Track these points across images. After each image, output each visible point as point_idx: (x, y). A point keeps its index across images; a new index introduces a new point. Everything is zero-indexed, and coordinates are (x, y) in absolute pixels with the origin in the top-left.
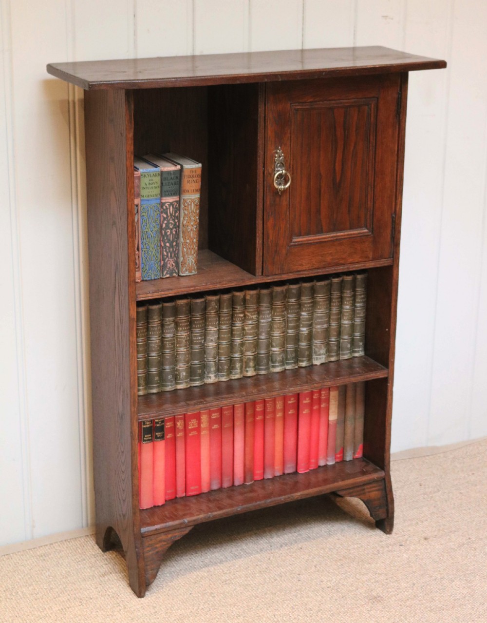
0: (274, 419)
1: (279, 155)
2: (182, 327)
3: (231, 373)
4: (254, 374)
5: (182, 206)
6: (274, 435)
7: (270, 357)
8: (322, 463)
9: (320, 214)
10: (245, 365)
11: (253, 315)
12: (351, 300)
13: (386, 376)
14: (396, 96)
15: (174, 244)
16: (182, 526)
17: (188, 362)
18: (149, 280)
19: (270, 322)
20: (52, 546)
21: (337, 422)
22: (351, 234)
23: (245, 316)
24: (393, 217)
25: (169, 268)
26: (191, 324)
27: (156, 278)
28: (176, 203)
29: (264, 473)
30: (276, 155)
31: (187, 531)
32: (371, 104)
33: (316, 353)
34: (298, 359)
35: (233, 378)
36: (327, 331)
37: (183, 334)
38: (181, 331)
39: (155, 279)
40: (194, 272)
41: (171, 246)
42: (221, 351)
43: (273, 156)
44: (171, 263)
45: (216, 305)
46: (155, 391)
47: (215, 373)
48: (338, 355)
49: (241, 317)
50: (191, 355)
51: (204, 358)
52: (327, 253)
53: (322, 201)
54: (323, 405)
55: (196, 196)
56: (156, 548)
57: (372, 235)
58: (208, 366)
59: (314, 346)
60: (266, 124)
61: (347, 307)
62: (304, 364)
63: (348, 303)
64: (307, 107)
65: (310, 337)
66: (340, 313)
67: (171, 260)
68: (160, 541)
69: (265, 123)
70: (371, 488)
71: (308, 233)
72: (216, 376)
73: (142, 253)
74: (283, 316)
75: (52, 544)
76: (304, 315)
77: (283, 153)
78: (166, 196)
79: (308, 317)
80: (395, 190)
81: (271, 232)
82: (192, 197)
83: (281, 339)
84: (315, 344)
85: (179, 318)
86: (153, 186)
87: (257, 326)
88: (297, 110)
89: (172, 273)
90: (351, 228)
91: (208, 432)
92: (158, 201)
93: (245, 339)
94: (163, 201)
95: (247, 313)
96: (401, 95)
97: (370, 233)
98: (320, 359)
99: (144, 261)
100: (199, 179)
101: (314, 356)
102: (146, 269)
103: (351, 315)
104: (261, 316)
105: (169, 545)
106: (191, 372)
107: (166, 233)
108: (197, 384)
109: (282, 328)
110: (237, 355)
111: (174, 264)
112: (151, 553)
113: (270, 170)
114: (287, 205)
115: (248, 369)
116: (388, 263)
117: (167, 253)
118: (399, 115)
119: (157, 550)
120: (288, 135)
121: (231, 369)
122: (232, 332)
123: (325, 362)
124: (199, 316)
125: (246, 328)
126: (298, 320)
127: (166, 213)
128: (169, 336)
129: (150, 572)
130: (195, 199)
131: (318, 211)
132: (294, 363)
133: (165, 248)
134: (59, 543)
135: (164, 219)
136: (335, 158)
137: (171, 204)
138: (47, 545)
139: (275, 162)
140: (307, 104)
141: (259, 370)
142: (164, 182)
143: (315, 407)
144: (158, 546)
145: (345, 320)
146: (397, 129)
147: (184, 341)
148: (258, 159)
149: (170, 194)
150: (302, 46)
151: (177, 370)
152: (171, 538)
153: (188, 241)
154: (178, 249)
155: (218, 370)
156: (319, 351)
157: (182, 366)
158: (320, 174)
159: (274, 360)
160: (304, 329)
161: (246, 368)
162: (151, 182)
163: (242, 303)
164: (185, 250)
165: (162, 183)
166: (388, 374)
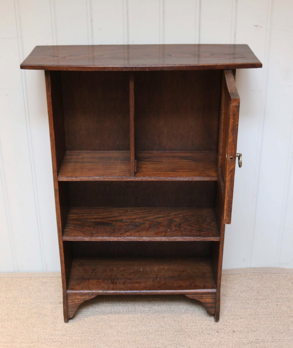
13: (218, 240)
16: (90, 294)
31: (93, 297)
56: (75, 302)
68: (78, 299)
70: (207, 296)
105: (83, 302)
112: (71, 303)
129: (71, 312)
144: (76, 301)
152: (84, 298)
166: (220, 240)
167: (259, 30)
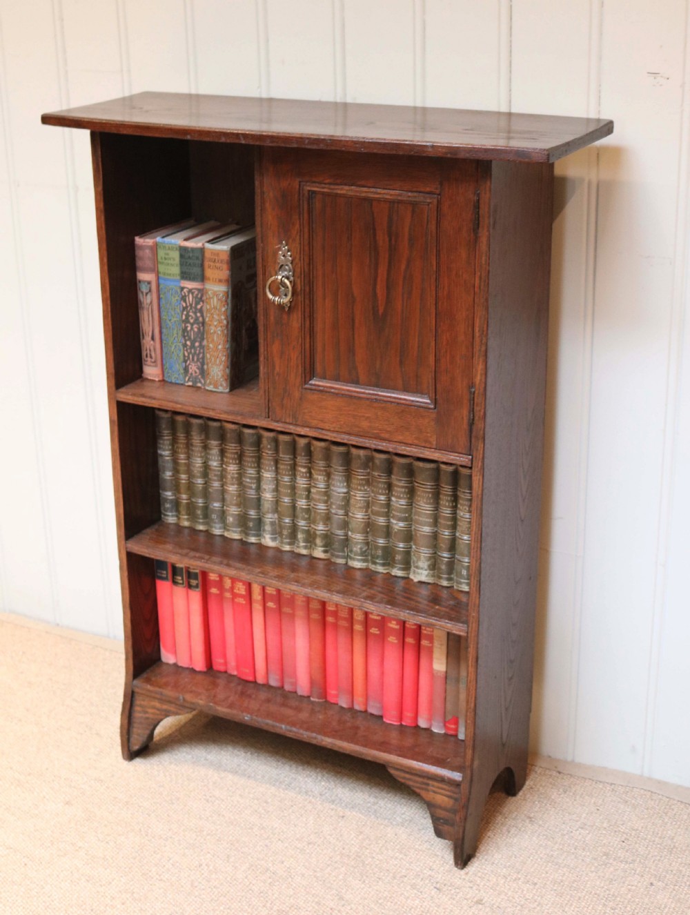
0: (351, 630)
1: (284, 254)
2: (229, 458)
3: (293, 543)
4: (324, 557)
5: (205, 298)
6: (352, 652)
7: (346, 543)
8: (423, 723)
9: (354, 355)
10: (310, 538)
11: (320, 475)
13: (462, 634)
14: (473, 196)
15: (197, 344)
17: (240, 507)
18: (171, 383)
19: (345, 493)
21: (446, 676)
22: (400, 399)
23: (310, 473)
24: (472, 392)
25: (191, 374)
26: (240, 458)
27: (177, 382)
28: (196, 292)
29: (338, 696)
30: (280, 252)
32: (431, 204)
33: (414, 563)
34: (388, 562)
35: (296, 551)
36: (435, 536)
37: (231, 468)
38: (228, 463)
39: (176, 384)
40: (221, 389)
41: (193, 346)
42: (281, 509)
43: (275, 254)
44: (193, 368)
46: (201, 527)
47: (272, 535)
48: (450, 579)
49: (303, 473)
50: (243, 501)
51: (260, 510)
52: (363, 416)
53: (356, 336)
54: (424, 643)
55: (222, 288)
56: (147, 712)
57: (436, 410)
58: (264, 523)
59: (413, 552)
60: (265, 205)
62: (397, 572)
64: (326, 190)
65: (408, 537)
66: (454, 519)
67: (194, 365)
70: (438, 788)
71: (337, 378)
72: (273, 539)
73: (162, 346)
74: (365, 492)
76: (396, 502)
77: (289, 251)
78: (185, 279)
79: (401, 506)
81: (277, 361)
82: (215, 289)
83: (362, 524)
85: (225, 446)
86: (169, 262)
87: (328, 492)
88: (313, 193)
89: (196, 382)
90: (405, 390)
91: (262, 608)
92: (178, 284)
94: (182, 285)
95: (312, 470)
96: (479, 198)
97: (433, 406)
98: (420, 574)
99: (165, 356)
100: (225, 266)
101: (413, 568)
102: (167, 368)
104: (331, 481)
106: (243, 521)
107: (186, 328)
108: (252, 540)
109: (363, 508)
110: (302, 523)
111: (198, 371)
112: (140, 714)
113: (273, 273)
114: (299, 329)
115: (315, 547)
117: (189, 354)
118: (478, 229)
119: (147, 715)
120: (297, 227)
121: (293, 537)
122: (293, 489)
123: (427, 581)
124: (251, 452)
125: (313, 490)
126: (388, 505)
127: (186, 302)
128: (214, 464)
129: (136, 736)
130: (219, 291)
131: (351, 350)
132: (383, 565)
133: (186, 347)
135: (184, 308)
136: (377, 277)
137: (190, 291)
139: (279, 262)
140: (324, 185)
141: (332, 554)
142: (182, 260)
143: (410, 640)
145: (460, 532)
148: (258, 253)
149: (190, 278)
151: (225, 512)
152: (166, 709)
153: (211, 345)
154: (203, 354)
155: (276, 533)
156: (419, 563)
157: (231, 509)
158: (353, 295)
159: (351, 549)
160: (397, 522)
161: (312, 544)
162: (166, 257)
163: (303, 454)
164: (208, 356)
165: (181, 262)
166: (467, 633)
167: (661, 85)
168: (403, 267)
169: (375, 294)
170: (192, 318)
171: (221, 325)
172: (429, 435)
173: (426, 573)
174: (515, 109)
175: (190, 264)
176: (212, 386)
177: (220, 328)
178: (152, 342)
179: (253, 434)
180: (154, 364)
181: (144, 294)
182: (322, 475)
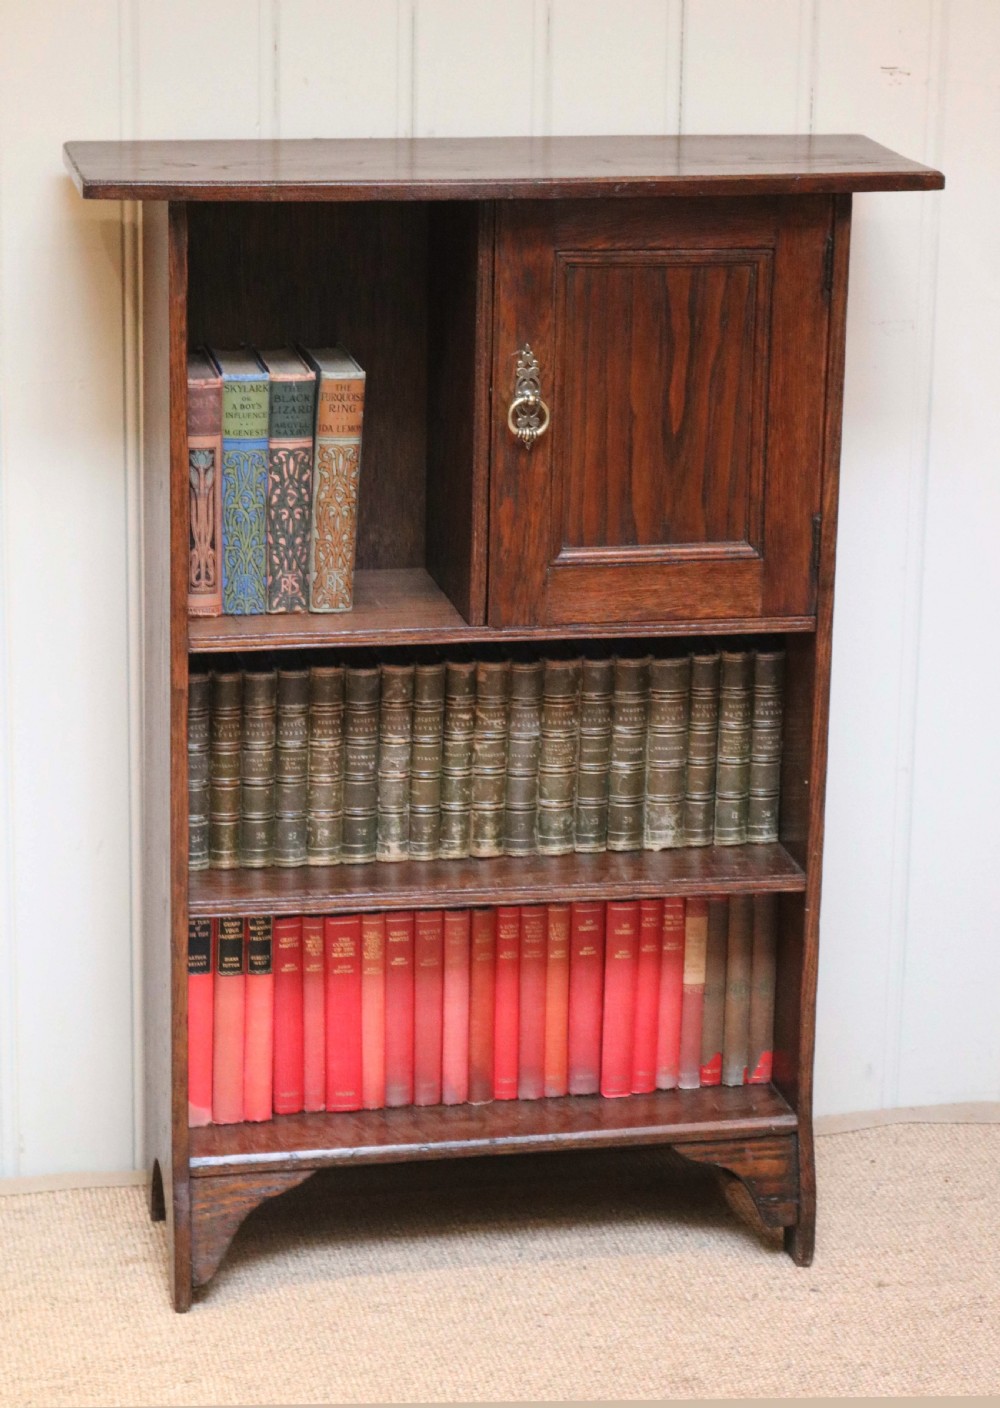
0: (544, 963)
1: (527, 363)
2: (322, 727)
3: (440, 844)
4: (496, 852)
5: (318, 461)
6: (543, 1000)
7: (536, 820)
8: (665, 1082)
9: (630, 501)
10: (472, 830)
11: (494, 719)
12: (740, 710)
13: (799, 889)
14: (821, 248)
15: (298, 540)
16: (286, 1167)
17: (336, 807)
18: (240, 615)
19: (536, 738)
20: (51, 1196)
21: (705, 991)
22: (707, 553)
23: (475, 719)
24: (814, 523)
25: (286, 592)
26: (344, 723)
27: (255, 611)
28: (302, 454)
29: (517, 1085)
30: (520, 362)
31: (298, 1179)
32: (758, 262)
33: (650, 822)
34: (607, 833)
35: (444, 856)
36: (682, 774)
37: (326, 744)
38: (320, 736)
39: (252, 615)
40: (342, 607)
41: (291, 545)
42: (416, 793)
43: (511, 365)
44: (288, 582)
45: (404, 686)
46: (258, 862)
47: (401, 840)
48: (708, 834)
49: (465, 721)
50: (345, 792)
51: (377, 803)
52: (648, 591)
53: (634, 472)
54: (668, 947)
55: (352, 441)
56: (223, 1206)
57: (762, 560)
58: (385, 823)
59: (648, 805)
60: (496, 293)
61: (732, 724)
62: (621, 845)
63: (731, 716)
64: (596, 260)
65: (638, 784)
66: (716, 736)
67: (290, 576)
68: (235, 1193)
69: (493, 293)
70: (760, 1149)
71: (602, 542)
72: (402, 848)
73: (223, 556)
74: (569, 729)
75: (53, 1192)
76: (623, 732)
77: (535, 358)
78: (279, 434)
79: (629, 737)
80: (820, 462)
81: (506, 531)
82: (341, 443)
83: (563, 780)
84: (649, 803)
85: (315, 708)
86: (252, 411)
87: (505, 744)
88: (574, 266)
89: (293, 605)
90: (710, 538)
91: (381, 972)
92: (264, 446)
93: (474, 771)
94: (274, 446)
95: (479, 714)
96: (833, 246)
97: (757, 554)
98: (661, 837)
99: (228, 573)
100: (359, 405)
101: (647, 830)
102: (233, 591)
103: (742, 745)
104: (513, 724)
105: (255, 1205)
106: (345, 834)
107: (278, 516)
108: (359, 858)
109: (566, 755)
110: (455, 806)
111: (296, 585)
112: (207, 1216)
113: (505, 395)
114: (545, 474)
115: (480, 840)
116: (800, 626)
117: (281, 560)
118: (830, 290)
119: (223, 1212)
120: (550, 320)
121: (440, 835)
122: (443, 753)
123: (673, 846)
124: (365, 708)
125: (477, 747)
126: (608, 740)
127: (280, 473)
128: (292, 744)
129: (204, 1255)
130: (347, 446)
131: (626, 495)
132: (598, 839)
133: (277, 549)
134: (69, 1193)
135: (276, 485)
136: (669, 379)
137: (292, 453)
138: (41, 1193)
139: (517, 377)
140: (595, 253)
141: (509, 845)
142: (275, 404)
143: (647, 948)
144: (227, 1202)
145: (724, 754)
146: (826, 322)
147: (326, 759)
148: (478, 367)
149: (289, 433)
150: (680, 127)
151: (310, 824)
152: (260, 1189)
153: (329, 537)
154: (308, 555)
155: (410, 835)
156: (659, 820)
157: (323, 815)
158: (631, 412)
159: (545, 827)
160: (622, 764)
161: (476, 837)
162: (245, 403)
163: (467, 690)
164: (322, 556)
165: (271, 408)
166: (806, 885)
167: (900, 84)
168: (710, 361)
169: (667, 404)
170: (291, 499)
171: (350, 500)
172: (751, 598)
173: (671, 833)
174: (688, 131)
175: (294, 410)
176: (327, 606)
177: (347, 507)
178: (211, 552)
179: (374, 677)
180: (211, 589)
181: (202, 471)
182: (501, 717)
